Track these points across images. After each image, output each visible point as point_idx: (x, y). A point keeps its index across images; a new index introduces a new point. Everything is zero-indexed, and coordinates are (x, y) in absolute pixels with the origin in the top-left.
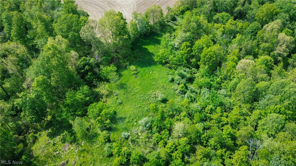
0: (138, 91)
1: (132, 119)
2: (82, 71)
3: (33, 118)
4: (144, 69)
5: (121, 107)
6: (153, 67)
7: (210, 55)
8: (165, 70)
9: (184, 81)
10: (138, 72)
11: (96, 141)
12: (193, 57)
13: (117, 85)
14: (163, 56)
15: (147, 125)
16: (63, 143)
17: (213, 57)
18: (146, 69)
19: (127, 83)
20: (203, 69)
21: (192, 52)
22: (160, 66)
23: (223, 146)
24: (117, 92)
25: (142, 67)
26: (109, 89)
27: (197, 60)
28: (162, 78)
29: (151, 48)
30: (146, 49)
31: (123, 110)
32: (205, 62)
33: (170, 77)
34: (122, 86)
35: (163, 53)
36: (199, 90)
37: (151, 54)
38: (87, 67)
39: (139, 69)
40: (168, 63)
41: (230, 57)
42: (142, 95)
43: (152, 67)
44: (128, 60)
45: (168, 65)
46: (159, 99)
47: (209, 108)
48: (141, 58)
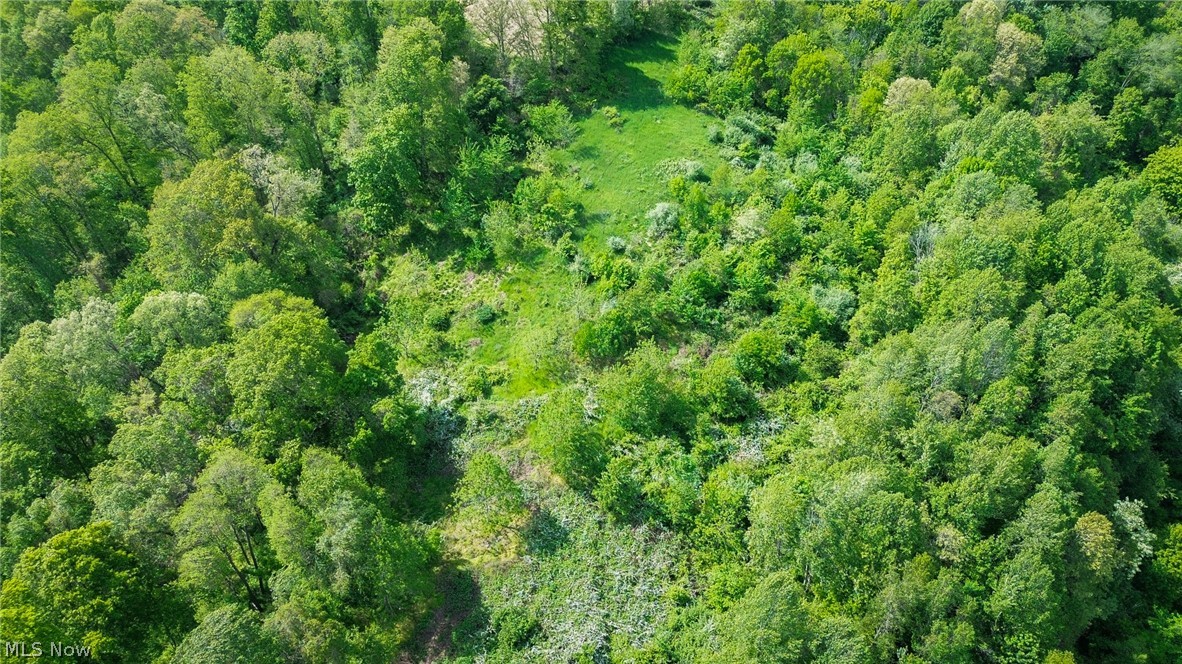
0: (630, 160)
1: (627, 217)
2: (482, 112)
3: (384, 208)
4: (640, 113)
5: (591, 195)
6: (662, 110)
7: (815, 71)
8: (695, 118)
9: (749, 138)
10: (625, 121)
11: (542, 263)
12: (768, 84)
13: (572, 152)
14: (689, 81)
15: (669, 219)
16: (457, 272)
17: (824, 77)
18: (648, 114)
19: (599, 146)
20: (799, 107)
21: (766, 69)
22: (681, 108)
23: (852, 260)
24: (576, 165)
25: (635, 108)
26: (552, 161)
27: (781, 93)
28: (690, 133)
29: (649, 69)
30: (636, 70)
31: (598, 201)
32: (804, 91)
33: (712, 130)
34: (586, 153)
35: (688, 73)
36: (791, 159)
37: (654, 84)
38: (493, 102)
39: (626, 115)
40: (704, 101)
41: (869, 79)
42: (643, 169)
43: (660, 110)
44: (591, 95)
45: (704, 105)
46: (691, 172)
47: (818, 189)
48: (626, 91)
